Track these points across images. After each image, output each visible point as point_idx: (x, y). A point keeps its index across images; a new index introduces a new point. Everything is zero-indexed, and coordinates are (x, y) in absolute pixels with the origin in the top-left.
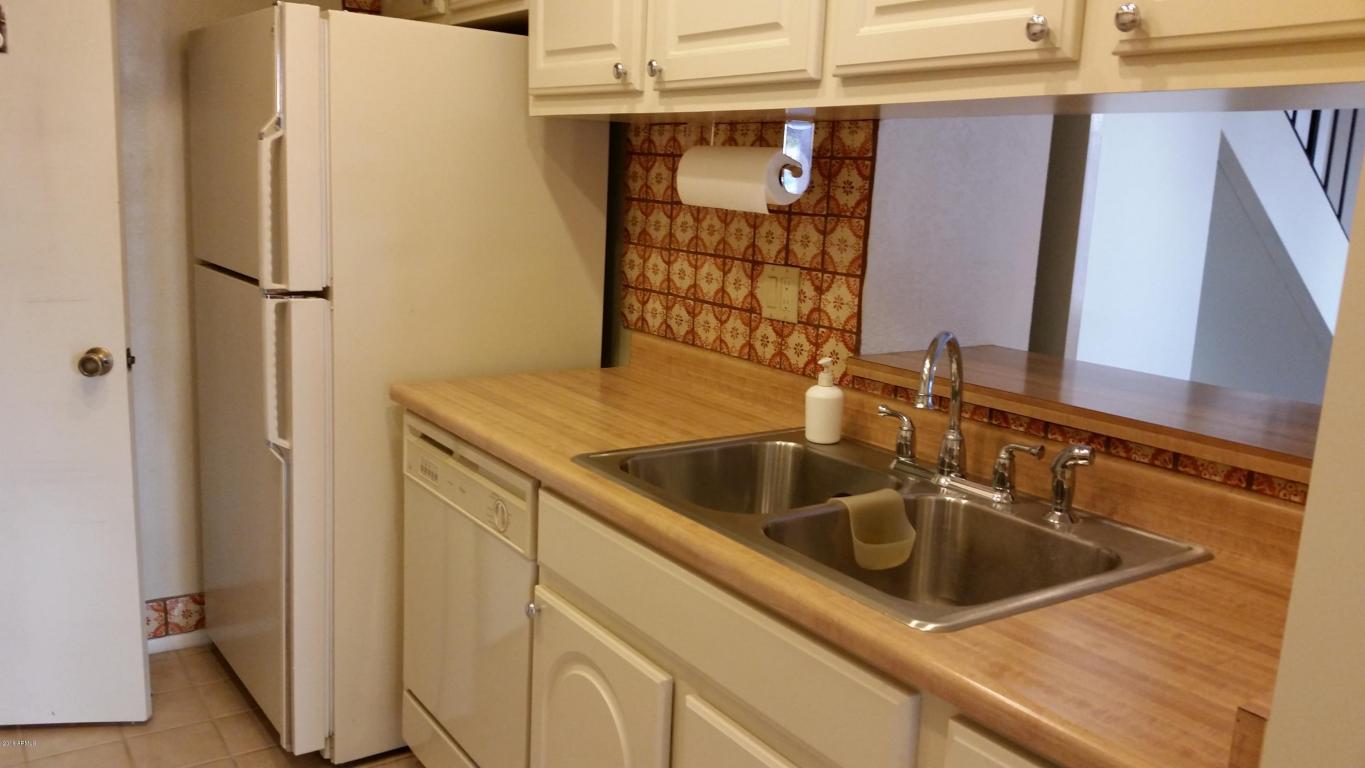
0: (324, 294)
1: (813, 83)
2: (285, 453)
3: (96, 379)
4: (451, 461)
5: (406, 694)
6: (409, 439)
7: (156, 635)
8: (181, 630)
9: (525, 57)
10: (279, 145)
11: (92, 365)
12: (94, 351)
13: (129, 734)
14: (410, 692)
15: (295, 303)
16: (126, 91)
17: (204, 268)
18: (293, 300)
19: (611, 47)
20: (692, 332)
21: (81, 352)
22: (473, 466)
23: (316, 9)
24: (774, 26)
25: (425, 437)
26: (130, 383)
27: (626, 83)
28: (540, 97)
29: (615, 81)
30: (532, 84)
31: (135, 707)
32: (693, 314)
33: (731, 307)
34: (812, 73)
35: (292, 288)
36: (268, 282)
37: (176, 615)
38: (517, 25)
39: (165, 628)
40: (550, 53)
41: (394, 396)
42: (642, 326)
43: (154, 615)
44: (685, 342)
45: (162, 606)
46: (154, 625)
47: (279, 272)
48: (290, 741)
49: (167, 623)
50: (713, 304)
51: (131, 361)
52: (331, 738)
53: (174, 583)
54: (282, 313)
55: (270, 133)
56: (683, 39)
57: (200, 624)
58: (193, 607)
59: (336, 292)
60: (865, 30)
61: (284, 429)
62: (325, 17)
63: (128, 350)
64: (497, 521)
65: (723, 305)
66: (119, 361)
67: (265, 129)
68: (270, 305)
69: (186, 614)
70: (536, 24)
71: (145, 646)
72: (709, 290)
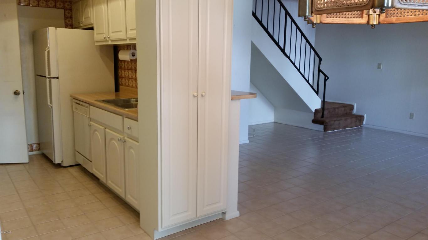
0: (57, 78)
1: (126, 40)
2: (52, 107)
3: (17, 96)
4: (79, 105)
5: (76, 152)
6: (74, 104)
7: (30, 151)
8: (35, 150)
9: (93, 34)
10: (49, 52)
11: (16, 93)
12: (17, 91)
13: (25, 165)
14: (77, 151)
15: (52, 80)
16: (22, 43)
17: (38, 76)
18: (52, 79)
19: (104, 33)
20: (129, 84)
21: (15, 91)
22: (82, 105)
23: (54, 28)
24: (121, 31)
25: (76, 103)
26: (24, 97)
27: (106, 39)
28: (97, 42)
29: (104, 39)
30: (95, 39)
31: (26, 160)
32: (128, 81)
33: (133, 79)
34: (125, 38)
35: (52, 77)
36: (47, 76)
37: (35, 147)
38: (92, 29)
39: (32, 150)
40: (97, 34)
41: (71, 96)
42: (122, 85)
43: (30, 147)
44: (128, 87)
45: (31, 145)
46: (30, 149)
47: (49, 74)
48: (55, 161)
49: (32, 149)
50: (131, 79)
51: (24, 93)
52: (62, 161)
53: (34, 140)
54: (50, 81)
55: (47, 49)
56: (113, 32)
57: (39, 149)
58: (38, 146)
59: (59, 78)
60: (129, 32)
61: (51, 103)
62: (56, 29)
63: (23, 91)
64: (85, 113)
65: (132, 79)
66: (21, 93)
67: (46, 49)
68: (48, 80)
69: (36, 147)
70: (95, 28)
71: (28, 154)
72: (130, 76)
